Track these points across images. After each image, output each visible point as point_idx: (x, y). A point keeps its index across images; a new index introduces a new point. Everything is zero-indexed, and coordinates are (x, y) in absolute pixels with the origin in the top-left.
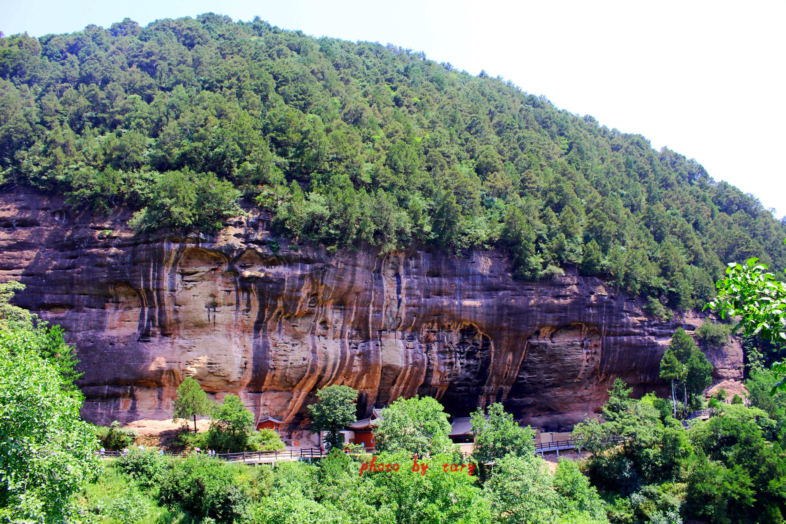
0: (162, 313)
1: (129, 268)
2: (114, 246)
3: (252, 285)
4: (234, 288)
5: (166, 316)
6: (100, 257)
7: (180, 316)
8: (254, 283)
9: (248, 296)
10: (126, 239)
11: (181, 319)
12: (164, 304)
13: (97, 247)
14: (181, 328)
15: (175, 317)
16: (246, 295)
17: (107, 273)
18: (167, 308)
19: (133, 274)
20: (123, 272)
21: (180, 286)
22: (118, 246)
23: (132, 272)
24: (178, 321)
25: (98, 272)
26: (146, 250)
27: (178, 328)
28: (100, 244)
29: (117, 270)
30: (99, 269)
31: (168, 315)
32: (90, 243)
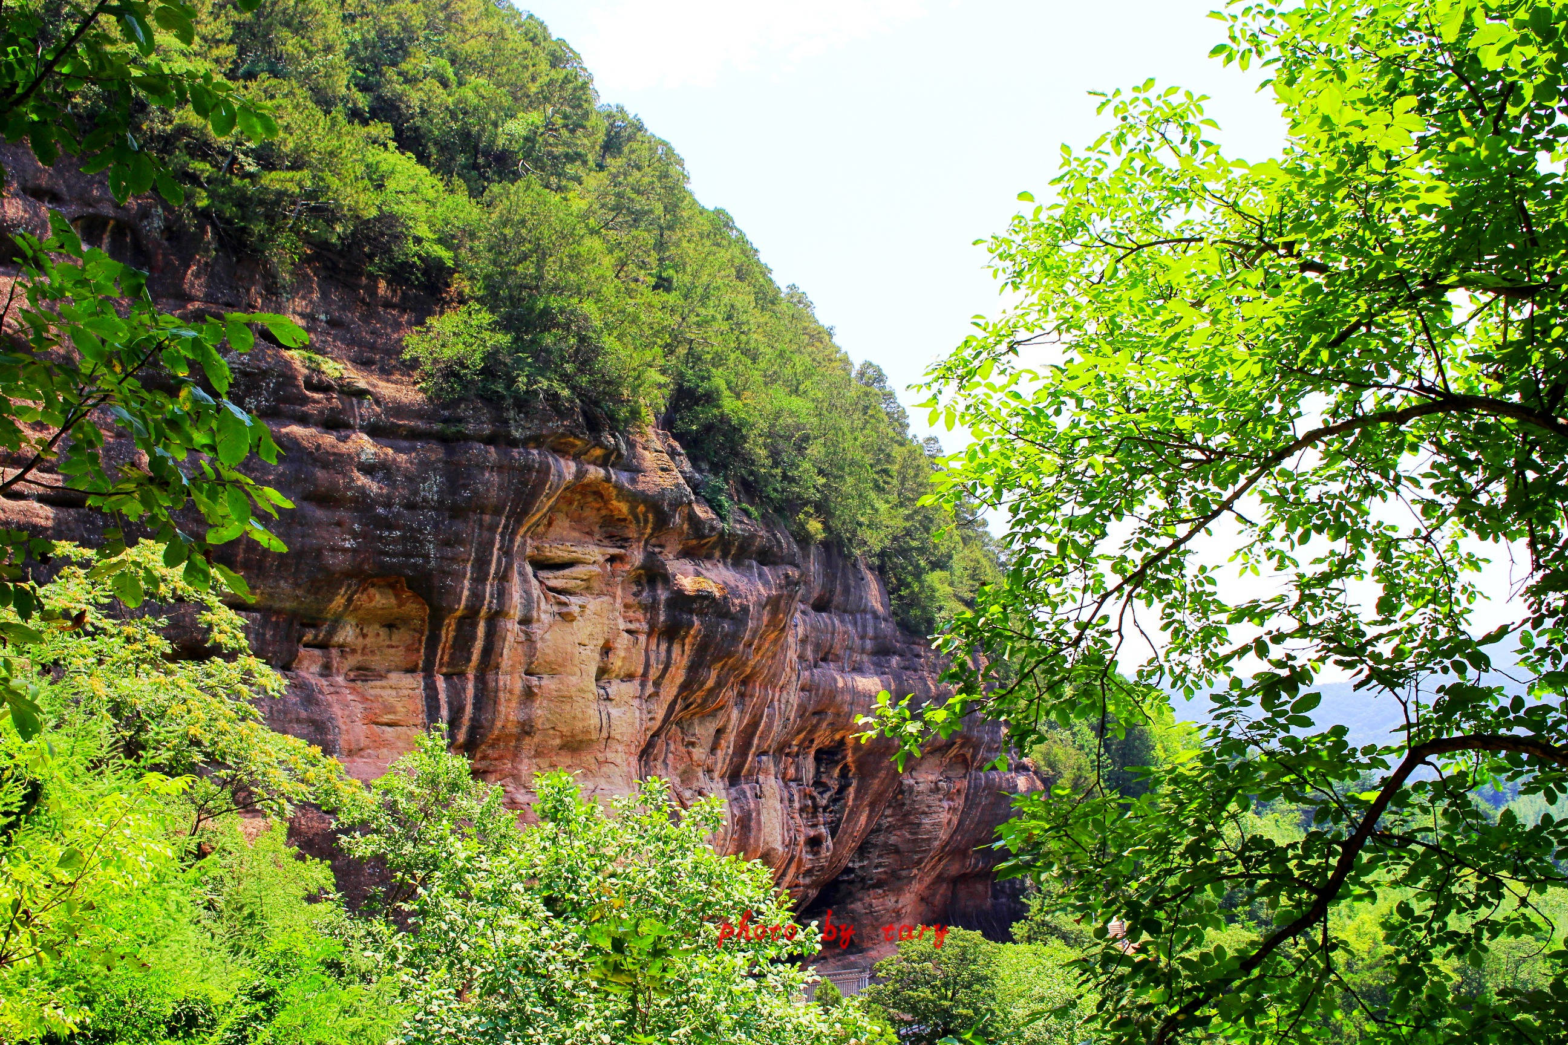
0: (486, 696)
1: (436, 526)
2: (362, 429)
3: (695, 618)
4: (645, 627)
5: (495, 711)
6: (325, 466)
7: (540, 711)
8: (701, 613)
9: (669, 651)
10: (399, 409)
11: (539, 724)
12: (497, 667)
13: (304, 420)
14: (524, 753)
15: (522, 716)
16: (664, 647)
17: (355, 535)
18: (504, 680)
19: (449, 552)
20: (413, 537)
21: (543, 605)
22: (375, 431)
23: (447, 543)
24: (527, 729)
25: (319, 524)
26: (500, 468)
27: (515, 756)
28: (310, 409)
29: (390, 527)
30: (320, 514)
31: (502, 709)
32: (279, 400)
